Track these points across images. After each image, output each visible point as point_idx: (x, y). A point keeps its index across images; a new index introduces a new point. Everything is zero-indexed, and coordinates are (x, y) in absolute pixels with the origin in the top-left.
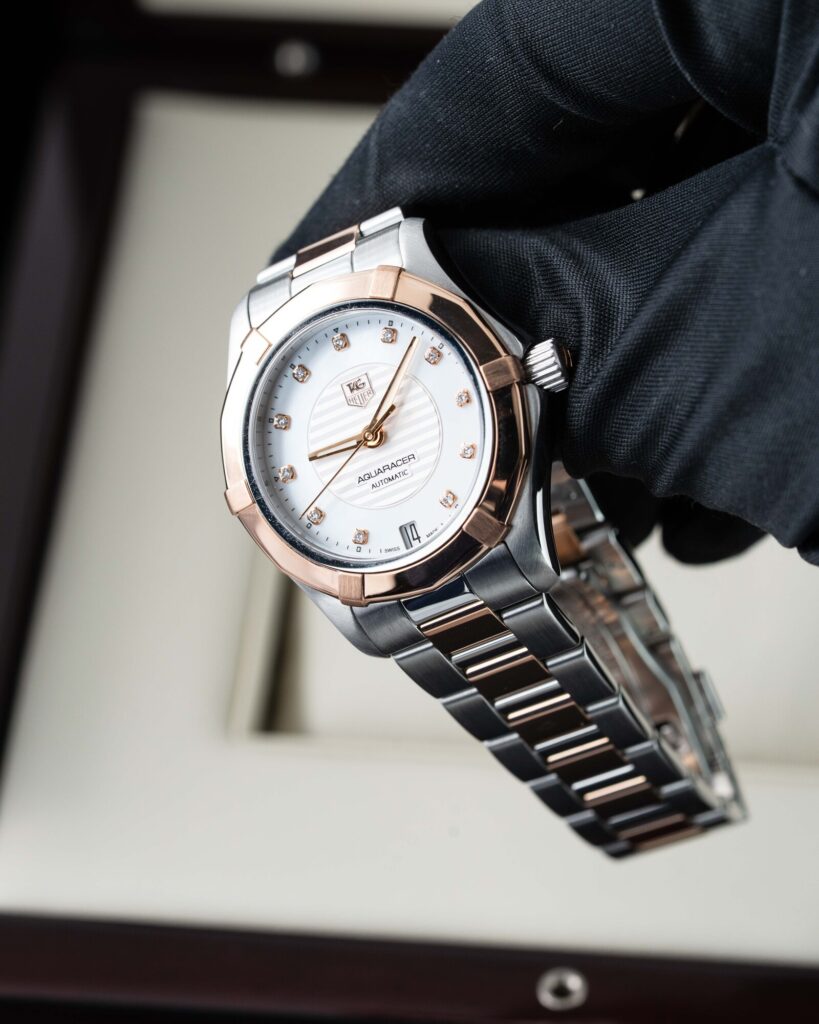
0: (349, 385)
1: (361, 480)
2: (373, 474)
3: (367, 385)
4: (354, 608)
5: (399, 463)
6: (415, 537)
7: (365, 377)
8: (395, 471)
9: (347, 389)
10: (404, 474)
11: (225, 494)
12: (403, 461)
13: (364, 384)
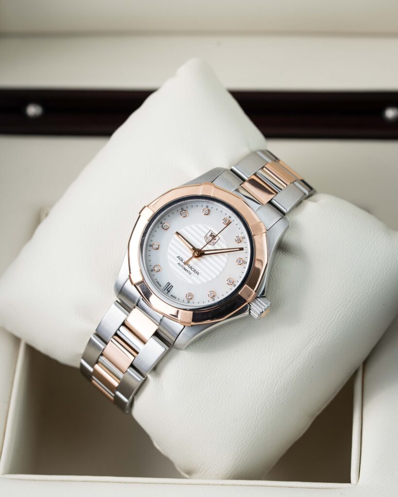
0: (212, 233)
1: (179, 257)
2: (183, 261)
3: (215, 241)
4: (129, 280)
5: (193, 269)
6: (169, 290)
7: (218, 238)
8: (189, 269)
9: (210, 234)
10: (190, 273)
11: (145, 207)
12: (195, 271)
13: (215, 239)
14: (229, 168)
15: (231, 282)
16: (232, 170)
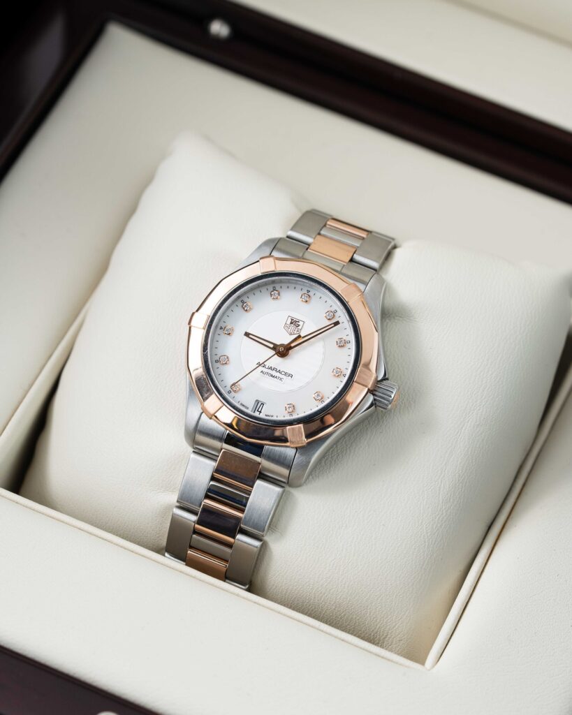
0: (292, 320)
2: (267, 367)
4: (203, 414)
5: (283, 373)
6: (260, 410)
8: (277, 374)
9: (289, 321)
10: (281, 379)
11: (194, 313)
12: (286, 374)
13: (299, 325)
14: (285, 236)
15: (338, 373)
16: (288, 237)
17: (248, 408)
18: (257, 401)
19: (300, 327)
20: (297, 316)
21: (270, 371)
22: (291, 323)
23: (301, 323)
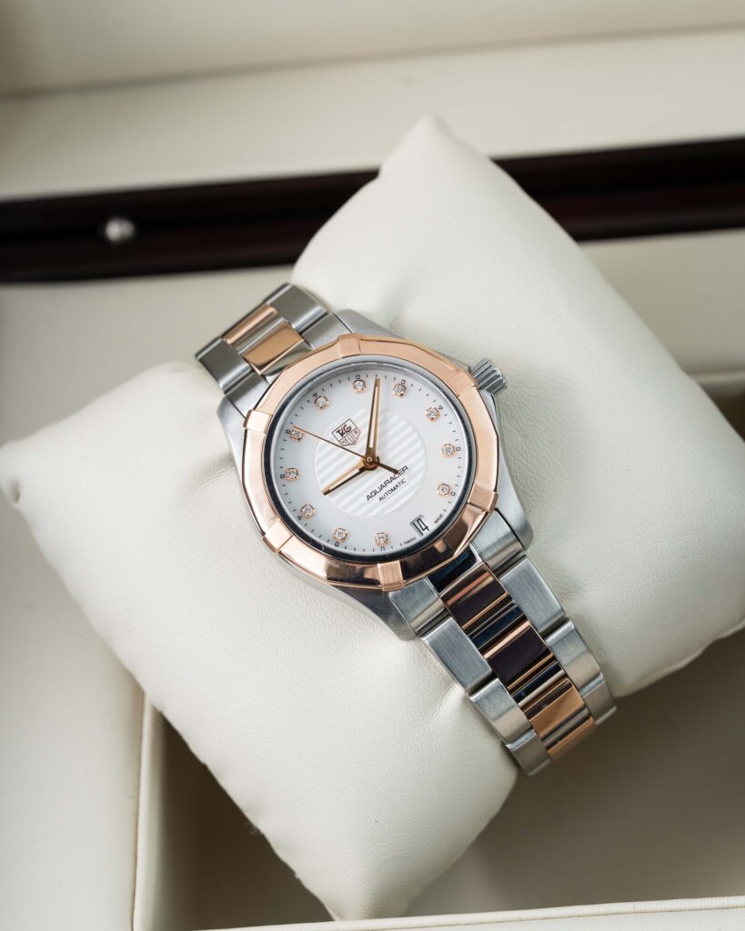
0: (338, 432)
1: (369, 497)
2: (378, 490)
6: (424, 528)
7: (349, 422)
8: (395, 482)
9: (338, 435)
10: (403, 482)
13: (350, 427)
17: (415, 538)
18: (413, 523)
19: (353, 427)
20: (337, 423)
21: (385, 490)
22: (342, 435)
23: (349, 424)
